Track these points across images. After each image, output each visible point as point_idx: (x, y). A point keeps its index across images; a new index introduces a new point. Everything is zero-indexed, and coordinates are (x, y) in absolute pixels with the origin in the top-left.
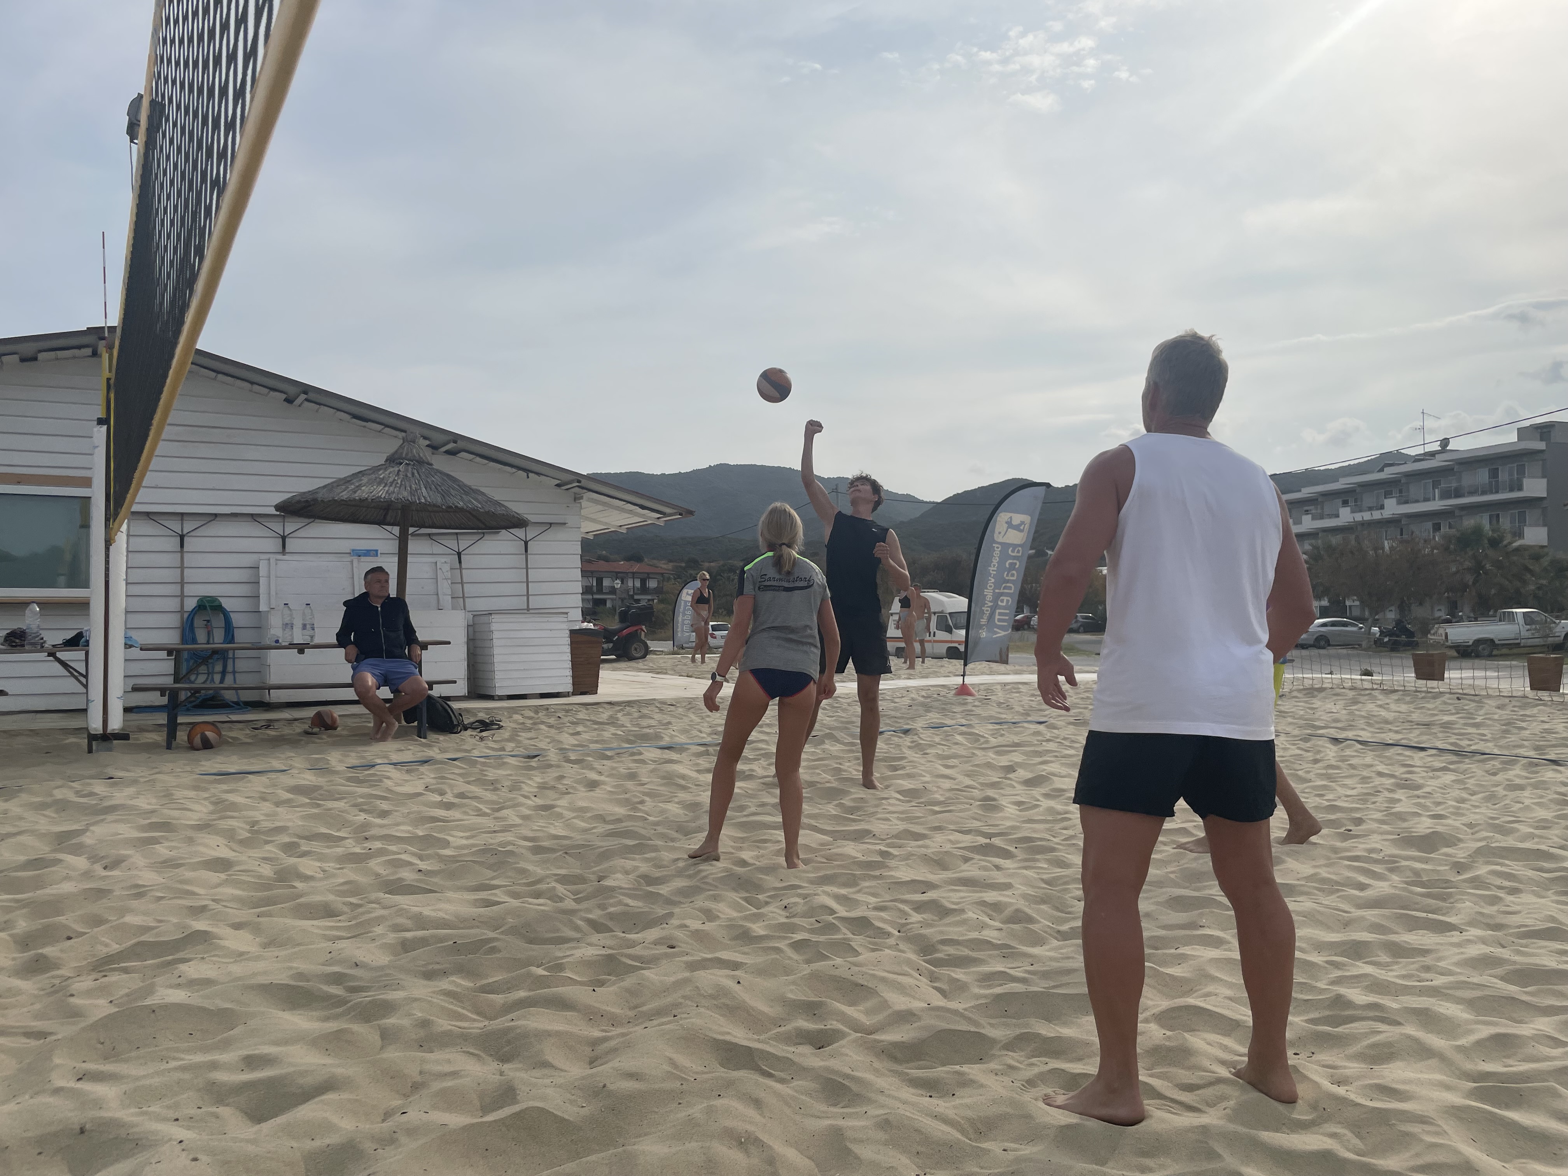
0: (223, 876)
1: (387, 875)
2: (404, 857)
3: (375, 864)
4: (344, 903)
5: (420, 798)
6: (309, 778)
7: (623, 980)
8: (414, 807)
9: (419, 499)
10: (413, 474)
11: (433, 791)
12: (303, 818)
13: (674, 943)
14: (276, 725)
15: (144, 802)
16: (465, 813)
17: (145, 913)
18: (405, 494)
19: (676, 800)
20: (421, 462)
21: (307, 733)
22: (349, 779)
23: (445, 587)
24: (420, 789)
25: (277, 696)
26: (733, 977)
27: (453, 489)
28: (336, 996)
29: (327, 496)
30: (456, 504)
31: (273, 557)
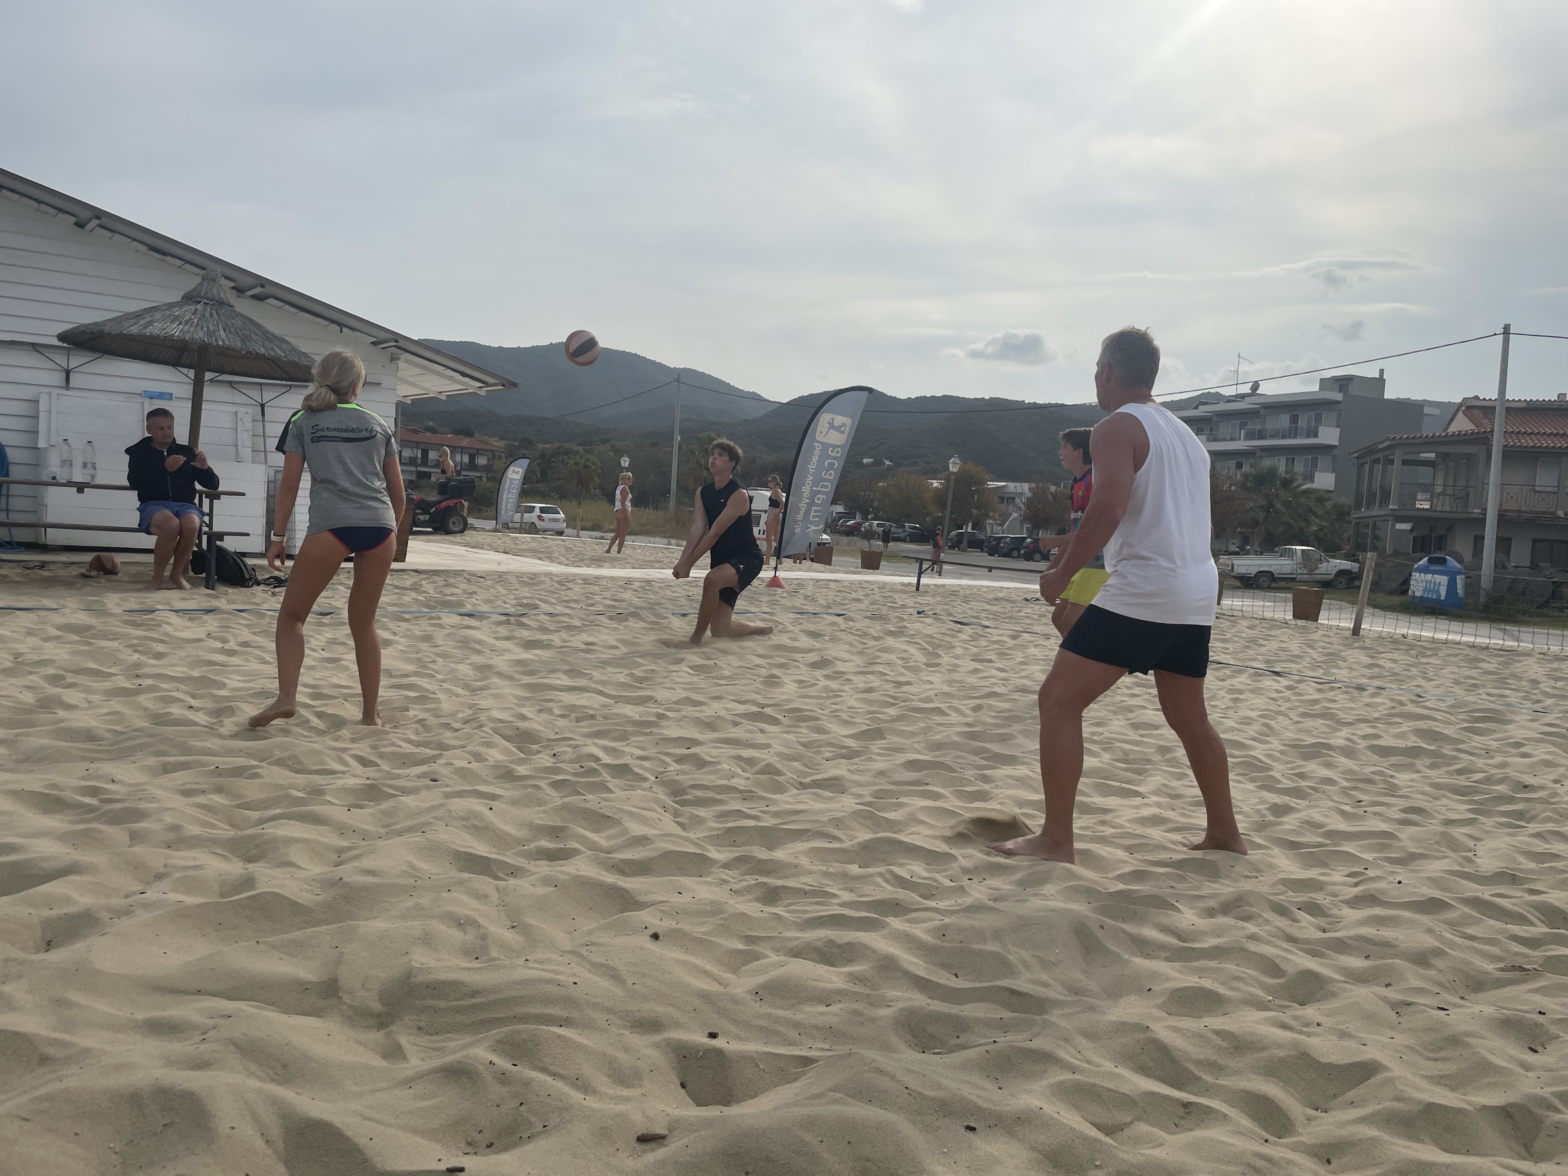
1: (156, 709)
2: (174, 694)
3: (145, 700)
4: (107, 730)
5: (201, 643)
6: (83, 618)
7: (380, 804)
8: (193, 651)
9: (216, 341)
10: (211, 315)
11: (215, 638)
12: (72, 653)
13: (437, 777)
14: (51, 567)
16: (247, 660)
18: (201, 334)
20: (221, 303)
21: (83, 576)
22: (126, 622)
23: (245, 439)
24: (202, 635)
25: (55, 537)
26: (486, 804)
27: (255, 334)
28: (89, 805)
29: (114, 329)
30: (258, 351)
31: (55, 392)
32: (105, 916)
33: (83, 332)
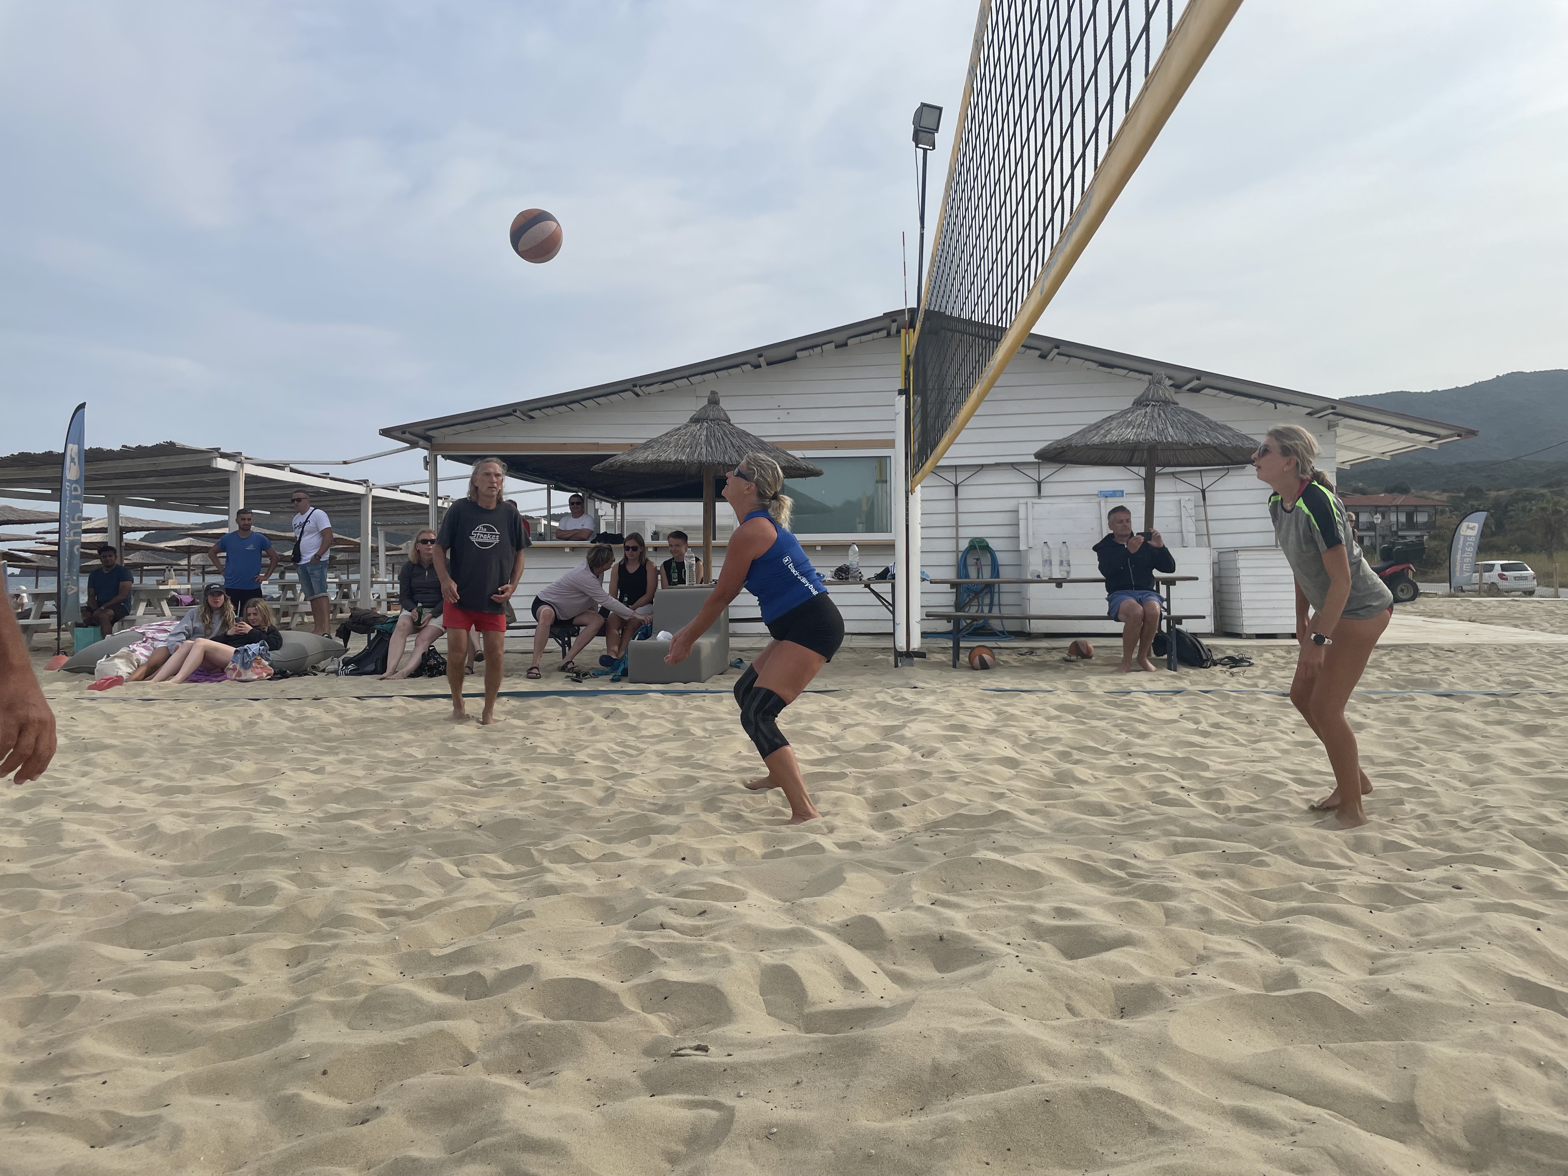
0: (1013, 772)
1: (1153, 788)
2: (1166, 774)
3: (1139, 777)
4: (1117, 806)
5: (1176, 724)
6: (1072, 699)
7: (1402, 909)
8: (1171, 731)
9: (1166, 439)
10: (1159, 415)
11: (1185, 718)
12: (1072, 732)
13: (1461, 885)
14: (1039, 652)
15: (944, 708)
16: (1222, 742)
17: (959, 793)
18: (1152, 434)
19: (1459, 749)
20: (1166, 402)
21: (1066, 660)
22: (1108, 703)
23: (1189, 526)
24: (1176, 716)
25: (1037, 626)
26: (1532, 924)
27: (1200, 426)
28: (1121, 878)
29: (1080, 442)
30: (1203, 441)
31: (1030, 501)
32: (1168, 992)
33: (1056, 449)
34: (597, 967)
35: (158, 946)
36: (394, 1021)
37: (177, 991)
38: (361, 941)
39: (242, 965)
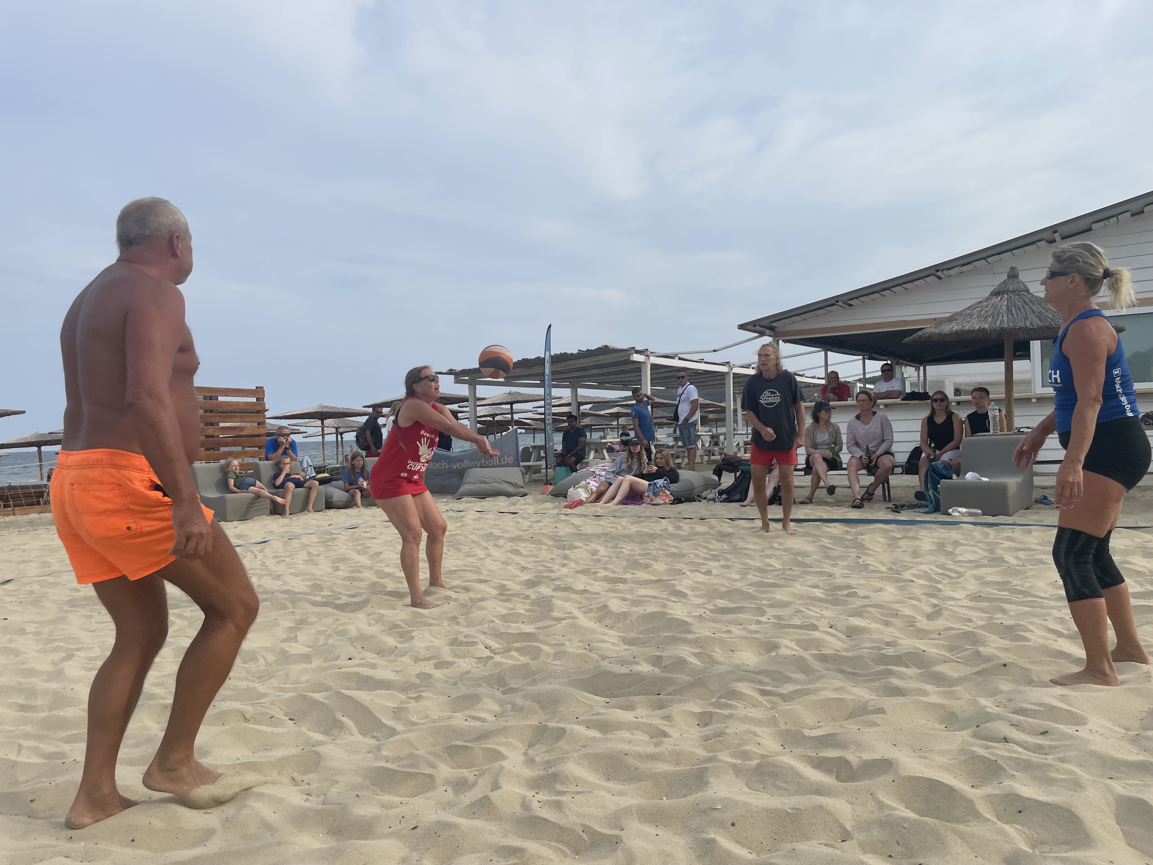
34: (949, 770)
35: (612, 696)
36: (781, 788)
37: (626, 734)
38: (749, 714)
39: (668, 721)
